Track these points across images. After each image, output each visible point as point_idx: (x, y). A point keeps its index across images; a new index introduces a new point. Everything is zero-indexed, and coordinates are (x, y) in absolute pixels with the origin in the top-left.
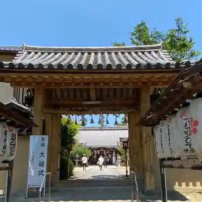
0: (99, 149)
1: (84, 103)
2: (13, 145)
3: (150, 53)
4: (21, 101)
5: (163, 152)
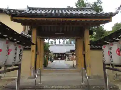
1: (56, 33)
3: (87, 11)
4: (26, 33)
5: (112, 61)
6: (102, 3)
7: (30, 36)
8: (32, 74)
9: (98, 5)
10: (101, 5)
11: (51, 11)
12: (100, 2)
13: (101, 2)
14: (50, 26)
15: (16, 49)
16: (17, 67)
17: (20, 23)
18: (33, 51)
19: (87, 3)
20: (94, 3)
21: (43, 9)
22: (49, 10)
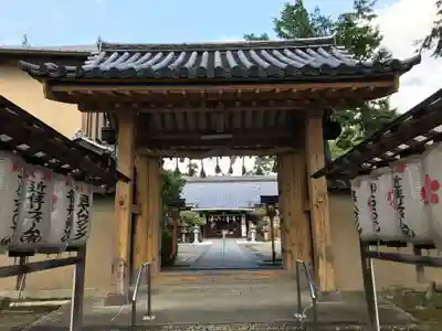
0: (219, 212)
1: (204, 137)
2: (83, 216)
3: (315, 50)
4: (93, 137)
5: (379, 230)
6: (374, 16)
7: (110, 149)
8: (121, 288)
9: (360, 26)
10: (373, 24)
11: (183, 54)
12: (365, 13)
13: (371, 13)
14: (183, 110)
15: (71, 196)
16: (74, 254)
17: (76, 105)
18: (122, 203)
19: (321, 19)
20: (343, 20)
21: (154, 50)
22: (177, 54)
